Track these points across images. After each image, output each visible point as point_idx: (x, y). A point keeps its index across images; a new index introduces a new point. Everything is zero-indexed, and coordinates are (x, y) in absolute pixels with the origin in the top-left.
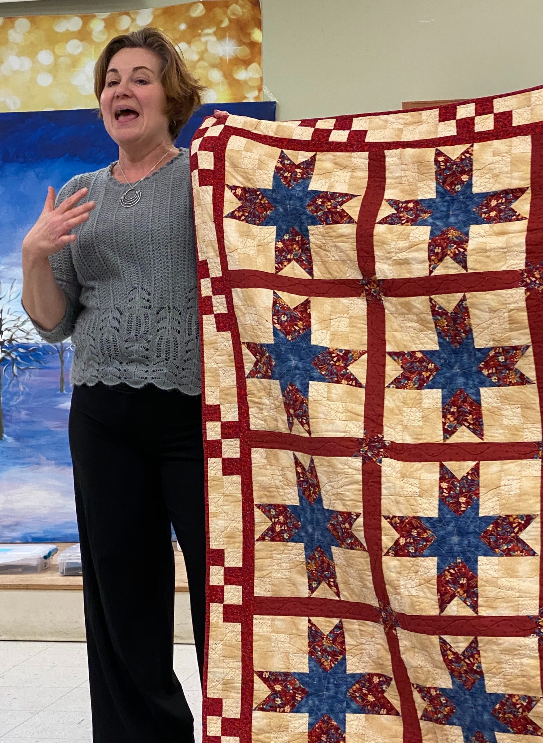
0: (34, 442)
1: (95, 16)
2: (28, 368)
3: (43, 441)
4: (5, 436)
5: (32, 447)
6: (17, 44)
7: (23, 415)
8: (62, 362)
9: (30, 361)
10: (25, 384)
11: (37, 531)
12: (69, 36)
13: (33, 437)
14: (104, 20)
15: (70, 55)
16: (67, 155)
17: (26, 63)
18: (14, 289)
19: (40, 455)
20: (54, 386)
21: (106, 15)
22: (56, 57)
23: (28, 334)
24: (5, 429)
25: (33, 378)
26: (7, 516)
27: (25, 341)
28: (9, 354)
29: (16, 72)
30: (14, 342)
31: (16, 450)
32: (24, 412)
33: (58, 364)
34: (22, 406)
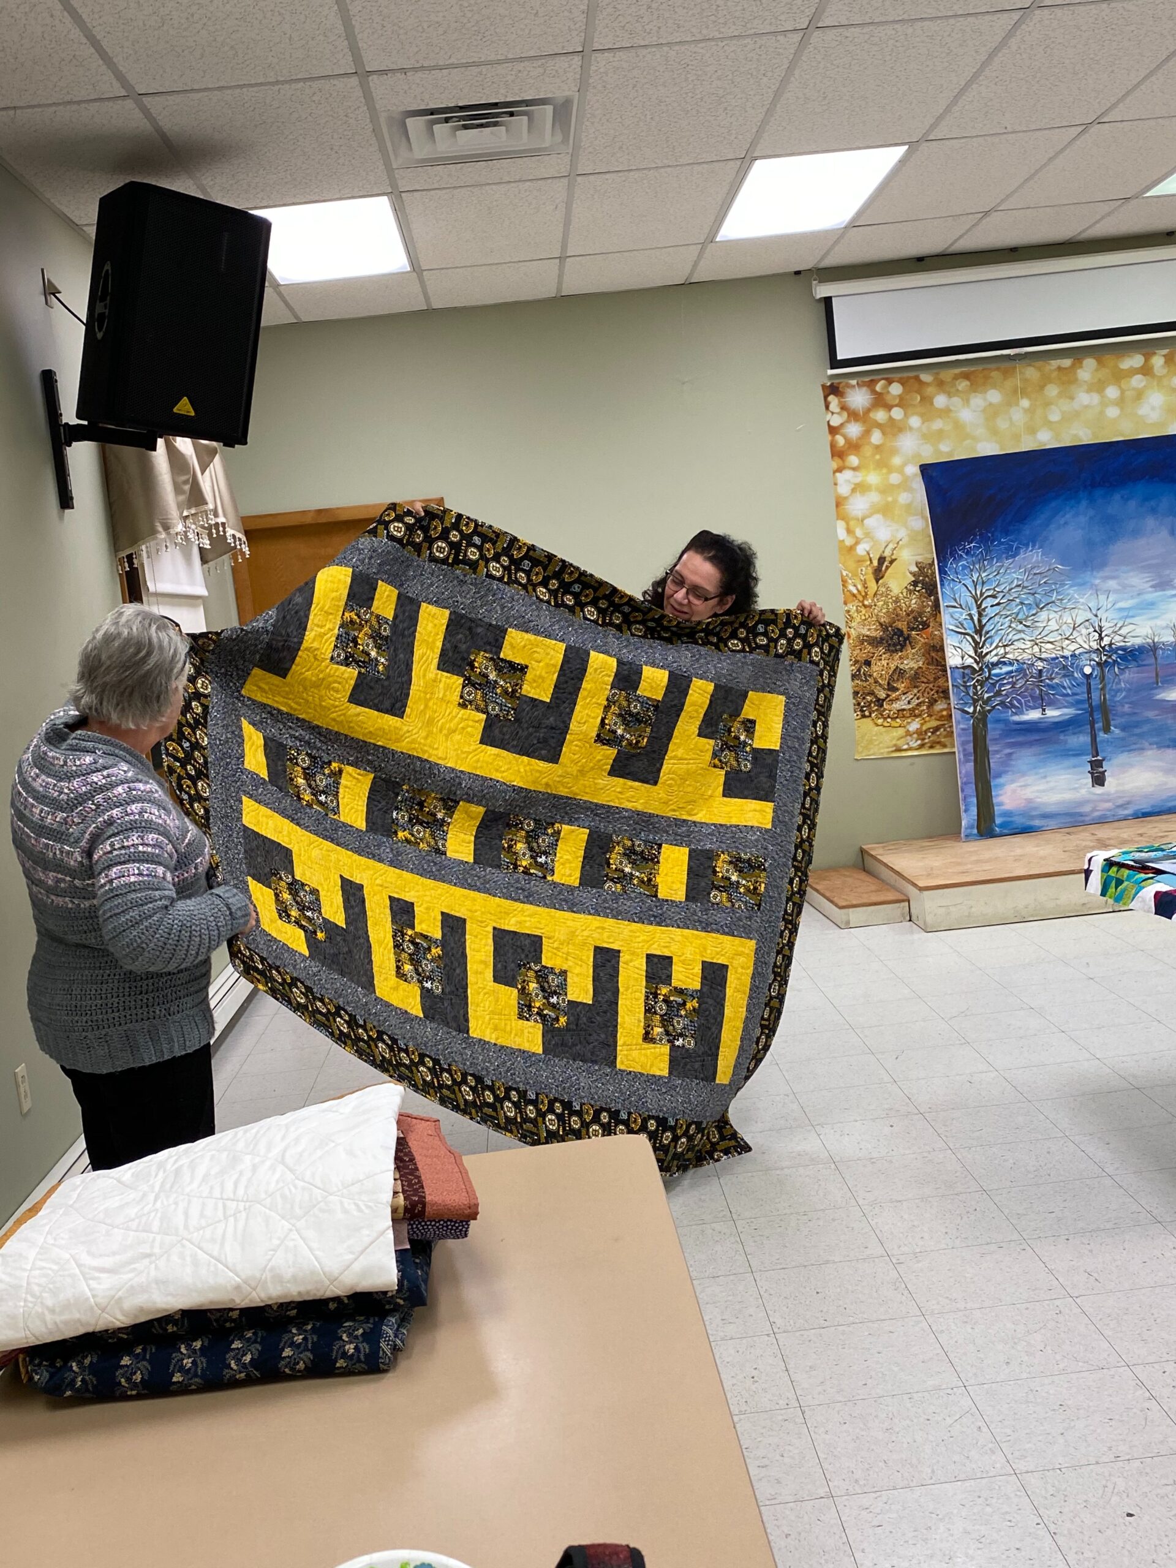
0: (1137, 731)
1: (1155, 353)
2: (1127, 668)
3: (1145, 728)
4: (1112, 728)
5: (1136, 735)
6: (1085, 382)
7: (1127, 708)
8: (1156, 659)
9: (1128, 661)
10: (1126, 682)
11: (1145, 806)
12: (1133, 372)
13: (1136, 727)
14: (1164, 356)
15: (1134, 389)
16: (1147, 477)
17: (1095, 398)
18: (1110, 599)
19: (1144, 742)
20: (1150, 681)
21: (1165, 352)
22: (1123, 392)
23: (1125, 637)
24: (1112, 722)
25: (1132, 676)
26: (1120, 797)
27: (1122, 644)
28: (1110, 657)
29: (1087, 407)
30: (1113, 646)
31: (1123, 739)
32: (1127, 706)
33: (1152, 661)
34: (1126, 700)
